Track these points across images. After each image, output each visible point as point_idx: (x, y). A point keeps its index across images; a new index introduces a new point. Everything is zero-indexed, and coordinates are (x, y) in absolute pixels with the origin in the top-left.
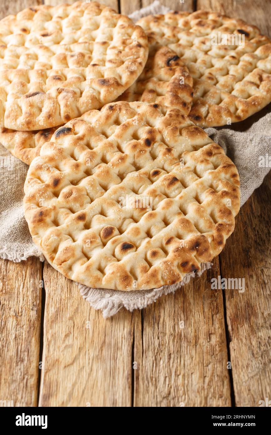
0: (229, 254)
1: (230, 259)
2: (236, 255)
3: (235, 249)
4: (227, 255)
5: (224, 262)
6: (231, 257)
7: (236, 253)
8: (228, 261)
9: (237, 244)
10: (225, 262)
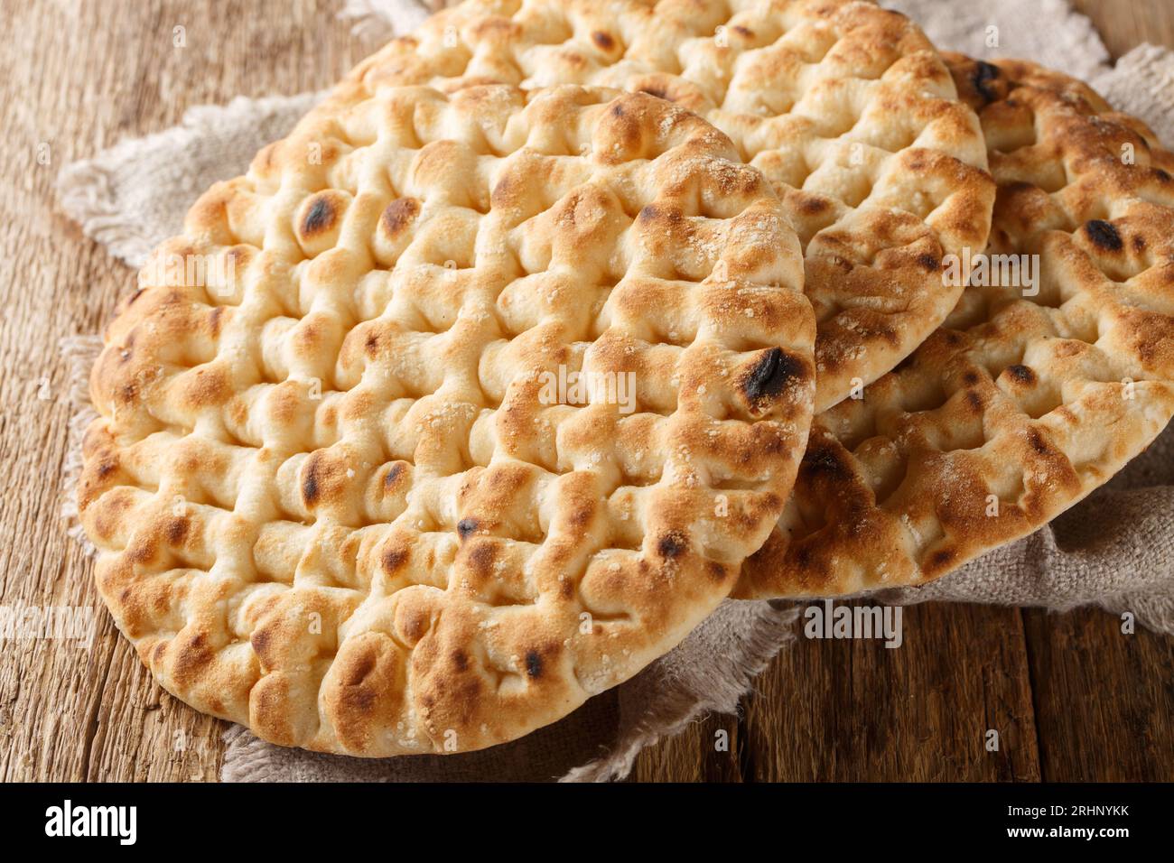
0: (1074, 728)
1: (1076, 746)
2: (1099, 732)
3: (1095, 712)
4: (1069, 732)
5: (1055, 754)
6: (1080, 738)
7: (1098, 725)
8: (1071, 754)
9: (1100, 693)
10: (1059, 755)
